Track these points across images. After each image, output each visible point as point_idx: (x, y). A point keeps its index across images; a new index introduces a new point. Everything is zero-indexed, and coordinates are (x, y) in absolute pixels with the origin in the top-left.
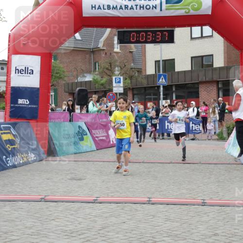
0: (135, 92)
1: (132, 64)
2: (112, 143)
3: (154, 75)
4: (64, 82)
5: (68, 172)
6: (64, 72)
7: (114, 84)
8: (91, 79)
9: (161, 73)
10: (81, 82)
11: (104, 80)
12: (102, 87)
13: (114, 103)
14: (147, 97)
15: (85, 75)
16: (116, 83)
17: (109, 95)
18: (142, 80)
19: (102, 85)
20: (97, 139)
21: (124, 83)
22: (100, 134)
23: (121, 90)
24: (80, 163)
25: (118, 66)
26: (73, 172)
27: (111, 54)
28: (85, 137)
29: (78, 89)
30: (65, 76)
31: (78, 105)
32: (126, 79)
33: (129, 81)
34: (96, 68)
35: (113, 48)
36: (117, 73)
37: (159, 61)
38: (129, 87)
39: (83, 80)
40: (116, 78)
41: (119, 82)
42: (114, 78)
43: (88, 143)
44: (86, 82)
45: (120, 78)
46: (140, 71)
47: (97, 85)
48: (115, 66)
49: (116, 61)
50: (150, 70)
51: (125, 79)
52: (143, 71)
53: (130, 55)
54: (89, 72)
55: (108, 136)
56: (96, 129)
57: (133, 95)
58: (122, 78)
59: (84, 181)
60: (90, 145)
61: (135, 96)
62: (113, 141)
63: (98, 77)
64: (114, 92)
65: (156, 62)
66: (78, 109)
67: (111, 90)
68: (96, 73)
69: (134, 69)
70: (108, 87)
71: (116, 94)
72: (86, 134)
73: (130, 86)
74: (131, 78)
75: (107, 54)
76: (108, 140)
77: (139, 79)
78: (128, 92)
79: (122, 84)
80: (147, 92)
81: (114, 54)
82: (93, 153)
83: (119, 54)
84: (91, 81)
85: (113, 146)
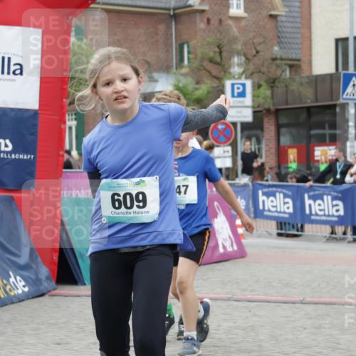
0: (283, 120)
1: (276, 48)
2: (221, 250)
3: (331, 75)
9: (351, 70)
13: (229, 148)
14: (313, 132)
15: (156, 75)
16: (233, 96)
17: (215, 127)
18: (301, 89)
21: (254, 96)
23: (247, 116)
25: (238, 54)
27: (220, 21)
32: (259, 86)
33: (268, 93)
34: (181, 59)
35: (228, 6)
36: (236, 70)
37: (346, 39)
38: (266, 106)
40: (233, 85)
41: (242, 94)
42: (228, 84)
45: (244, 85)
46: (295, 66)
48: (232, 54)
49: (235, 39)
50: (323, 62)
51: (257, 86)
52: (304, 67)
53: (270, 24)
54: (166, 69)
57: (279, 127)
58: (249, 83)
61: (283, 130)
62: (224, 247)
63: (188, 82)
64: (229, 119)
65: (337, 41)
68: (184, 70)
69: (282, 59)
71: (235, 124)
73: (269, 104)
74: (272, 83)
75: (212, 22)
76: (212, 244)
77: (294, 87)
78: (266, 120)
79: (248, 100)
80: (314, 119)
81: (230, 22)
83: (243, 23)
85: (226, 258)
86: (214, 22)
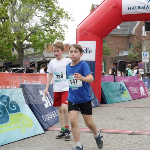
2: (142, 95)
4: (110, 57)
5: (114, 114)
6: (110, 50)
7: (143, 57)
8: (127, 54)
10: (121, 56)
11: (136, 55)
12: (135, 59)
13: (143, 69)
15: (124, 51)
16: (144, 56)
17: (139, 64)
19: (135, 58)
20: (132, 93)
22: (134, 89)
23: (148, 61)
24: (122, 108)
25: (145, 45)
26: (117, 114)
27: (140, 37)
28: (124, 91)
29: (119, 61)
30: (111, 53)
31: (119, 71)
34: (130, 47)
35: (142, 34)
36: (144, 49)
39: (122, 55)
40: (144, 53)
41: (146, 56)
42: (142, 53)
43: (126, 95)
44: (124, 56)
45: (147, 53)
47: (131, 58)
54: (126, 50)
55: (139, 91)
56: (132, 86)
58: (148, 52)
59: (125, 120)
60: (128, 97)
62: (143, 94)
63: (132, 53)
66: (119, 73)
67: (141, 61)
68: (131, 50)
70: (138, 59)
71: (144, 63)
72: (125, 90)
75: (138, 37)
76: (139, 94)
79: (148, 57)
81: (143, 38)
82: (130, 102)
83: (146, 38)
84: (127, 56)
85: (143, 97)
86: (138, 38)
